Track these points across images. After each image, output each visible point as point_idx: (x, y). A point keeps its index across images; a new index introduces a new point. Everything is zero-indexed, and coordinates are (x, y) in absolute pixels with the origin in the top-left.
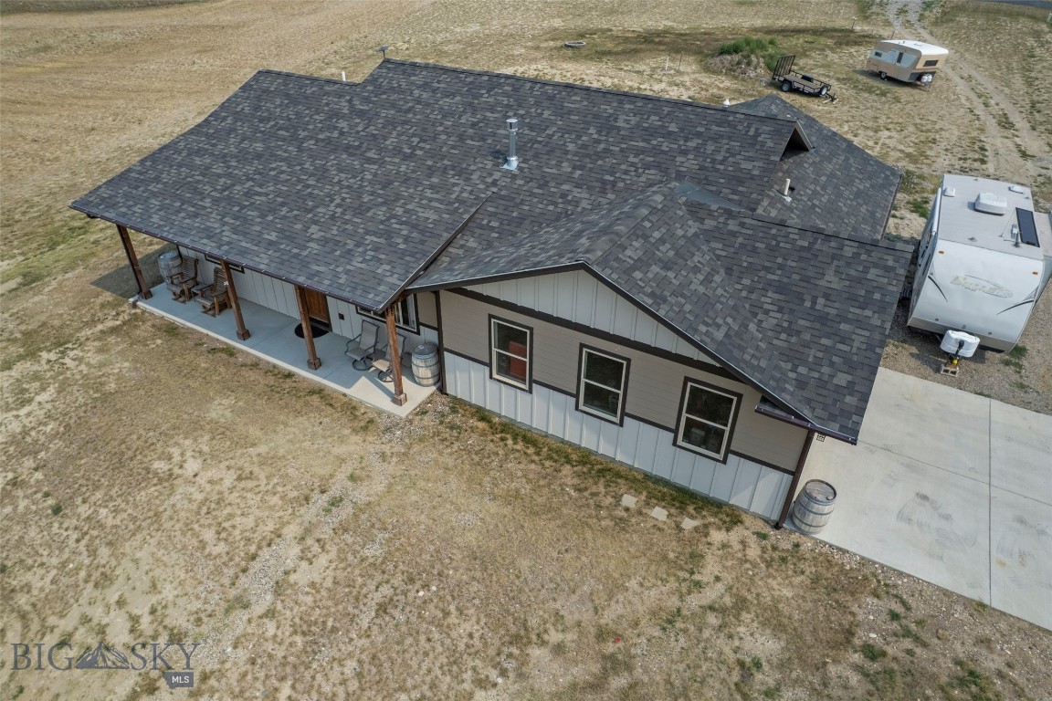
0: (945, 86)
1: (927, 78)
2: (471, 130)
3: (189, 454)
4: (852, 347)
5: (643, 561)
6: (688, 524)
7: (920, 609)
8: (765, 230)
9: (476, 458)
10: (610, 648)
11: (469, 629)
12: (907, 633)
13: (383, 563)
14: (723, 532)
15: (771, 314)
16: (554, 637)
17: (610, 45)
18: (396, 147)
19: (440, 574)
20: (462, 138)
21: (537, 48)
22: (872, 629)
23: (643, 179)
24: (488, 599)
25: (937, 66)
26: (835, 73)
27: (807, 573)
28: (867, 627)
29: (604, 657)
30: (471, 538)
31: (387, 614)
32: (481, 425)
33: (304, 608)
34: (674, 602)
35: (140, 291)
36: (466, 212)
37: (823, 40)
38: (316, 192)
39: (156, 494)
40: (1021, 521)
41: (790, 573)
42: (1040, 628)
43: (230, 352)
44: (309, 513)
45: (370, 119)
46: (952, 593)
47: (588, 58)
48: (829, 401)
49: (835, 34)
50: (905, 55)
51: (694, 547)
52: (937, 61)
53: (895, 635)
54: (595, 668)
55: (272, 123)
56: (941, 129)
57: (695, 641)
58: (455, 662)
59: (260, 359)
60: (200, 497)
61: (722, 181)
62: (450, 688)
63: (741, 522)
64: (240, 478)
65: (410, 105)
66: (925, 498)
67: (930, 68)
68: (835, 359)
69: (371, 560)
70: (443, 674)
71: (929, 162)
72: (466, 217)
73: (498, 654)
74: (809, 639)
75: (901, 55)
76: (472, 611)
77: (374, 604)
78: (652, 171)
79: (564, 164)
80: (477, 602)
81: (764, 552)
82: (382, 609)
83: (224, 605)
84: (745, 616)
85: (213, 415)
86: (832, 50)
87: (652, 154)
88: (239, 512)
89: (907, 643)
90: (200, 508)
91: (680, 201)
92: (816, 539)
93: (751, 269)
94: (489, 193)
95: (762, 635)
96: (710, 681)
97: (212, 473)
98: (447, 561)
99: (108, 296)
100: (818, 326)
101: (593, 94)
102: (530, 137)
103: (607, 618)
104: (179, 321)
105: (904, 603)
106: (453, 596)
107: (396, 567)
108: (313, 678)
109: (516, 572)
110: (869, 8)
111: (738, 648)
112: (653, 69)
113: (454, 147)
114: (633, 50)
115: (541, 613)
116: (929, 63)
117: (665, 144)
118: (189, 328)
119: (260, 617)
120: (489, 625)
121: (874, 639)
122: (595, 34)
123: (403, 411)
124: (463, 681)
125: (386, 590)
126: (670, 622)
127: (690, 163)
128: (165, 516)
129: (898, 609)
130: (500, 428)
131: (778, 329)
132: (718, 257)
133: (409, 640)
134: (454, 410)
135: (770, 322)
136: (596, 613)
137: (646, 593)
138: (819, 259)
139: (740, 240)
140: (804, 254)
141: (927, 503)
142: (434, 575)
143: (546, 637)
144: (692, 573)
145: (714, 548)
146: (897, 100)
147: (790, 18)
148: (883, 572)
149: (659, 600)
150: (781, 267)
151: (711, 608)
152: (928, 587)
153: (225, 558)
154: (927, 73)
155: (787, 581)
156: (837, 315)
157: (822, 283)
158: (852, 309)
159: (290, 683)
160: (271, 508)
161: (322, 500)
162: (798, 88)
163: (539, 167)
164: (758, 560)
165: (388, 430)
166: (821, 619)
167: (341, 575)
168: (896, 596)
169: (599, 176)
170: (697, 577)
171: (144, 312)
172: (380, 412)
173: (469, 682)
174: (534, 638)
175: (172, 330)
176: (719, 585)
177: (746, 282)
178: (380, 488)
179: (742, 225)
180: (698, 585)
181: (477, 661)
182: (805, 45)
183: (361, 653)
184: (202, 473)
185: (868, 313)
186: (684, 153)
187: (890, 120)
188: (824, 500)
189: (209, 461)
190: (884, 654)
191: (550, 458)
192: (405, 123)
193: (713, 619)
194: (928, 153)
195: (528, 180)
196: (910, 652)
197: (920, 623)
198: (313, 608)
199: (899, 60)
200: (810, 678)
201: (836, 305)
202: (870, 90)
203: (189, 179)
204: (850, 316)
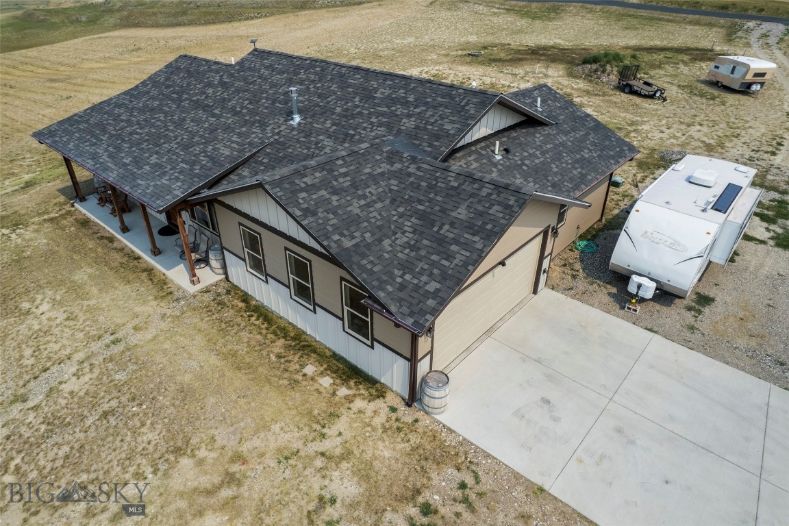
0: (775, 95)
1: (754, 87)
2: (282, 97)
3: (47, 300)
4: (452, 263)
5: (294, 412)
6: (343, 391)
7: (487, 483)
8: (433, 173)
9: (223, 326)
10: (235, 468)
11: (150, 438)
12: (465, 500)
13: (123, 385)
14: (366, 402)
15: (407, 234)
16: (202, 453)
17: (502, 55)
18: (233, 107)
19: (153, 399)
20: (274, 102)
21: (446, 55)
22: (438, 492)
23: (373, 134)
24: (174, 419)
25: (766, 77)
26: (679, 81)
27: (412, 442)
28: (435, 490)
29: (227, 473)
30: (187, 378)
31: (105, 418)
32: (241, 305)
33: (58, 407)
34: (299, 445)
35: (77, 196)
36: (250, 151)
37: (681, 56)
38: (170, 134)
39: (13, 322)
40: (619, 431)
41: (399, 440)
42: (579, 515)
43: (111, 239)
44: (95, 346)
45: (227, 88)
46: (522, 476)
47: (481, 63)
48: (415, 302)
49: (694, 52)
50: (737, 68)
51: (336, 409)
52: (766, 73)
53: (455, 500)
54: (217, 480)
55: (172, 89)
56: (750, 127)
57: (297, 475)
58: (129, 459)
59: (127, 246)
60: (36, 327)
61: (426, 137)
62: (117, 475)
63: (384, 397)
64: (68, 319)
65: (255, 79)
66: (547, 402)
67: (759, 79)
68: (435, 271)
69: (116, 382)
70: (118, 465)
71: (723, 151)
72: (248, 154)
73: (160, 458)
74: (383, 490)
75: (734, 68)
76: (160, 426)
77: (101, 411)
78: (382, 129)
79: (328, 122)
80: (166, 420)
81: (388, 421)
82: (105, 415)
83: (12, 398)
84: (344, 465)
85: (76, 278)
86: (686, 64)
87: (387, 116)
88: (54, 340)
89: (460, 508)
90: (33, 334)
91: (384, 150)
92: (435, 419)
93: (410, 201)
94: (272, 140)
95: (349, 481)
96: (291, 505)
97: (53, 314)
98: (163, 390)
99: (62, 199)
100: (435, 245)
101: (370, 73)
102: (316, 102)
103: (245, 448)
104: (92, 217)
105: (477, 478)
106: (153, 414)
107: (129, 389)
108: (38, 454)
109: (203, 406)
110: (735, 34)
111: (326, 486)
112: (527, 73)
113: (266, 108)
114: (518, 59)
115: (203, 435)
116: (757, 75)
117: (401, 109)
118: (96, 223)
119: (28, 409)
120: (165, 437)
121: (436, 500)
122: (496, 47)
123: (192, 289)
124: (127, 472)
125: (114, 403)
126: (287, 458)
127: (409, 124)
128: (10, 337)
129: (469, 480)
130: (252, 308)
131: (408, 245)
132: (391, 190)
133: (110, 439)
134: (228, 292)
135: (402, 240)
136: (240, 443)
137: (282, 435)
138: (460, 196)
139: (412, 179)
140: (451, 192)
141: (546, 406)
142: (149, 398)
143: (197, 452)
144: (324, 427)
145: (352, 412)
146: (723, 103)
147: (662, 39)
148: (475, 452)
149: (289, 441)
150: (430, 201)
151: (323, 454)
152: (505, 469)
153: (29, 368)
154: (755, 83)
155: (392, 446)
156: (453, 239)
157: (454, 214)
158: (466, 235)
159: (23, 455)
160: (75, 340)
161: (108, 339)
162: (637, 91)
163: (312, 123)
164: (379, 426)
165: (178, 300)
166: (402, 477)
167: (93, 389)
168: (474, 472)
169: (346, 131)
170: (324, 431)
171: (77, 209)
172: (179, 288)
173: (131, 473)
174: (189, 451)
175: (85, 223)
176: (339, 440)
177: (401, 210)
178: (150, 337)
179: (419, 169)
180: (323, 436)
181: (144, 460)
182: (664, 59)
183: (75, 442)
184: (47, 313)
185: (476, 239)
186: (409, 116)
187: (707, 118)
188: (435, 386)
189: (55, 306)
190: (436, 512)
191: (274, 333)
192: (246, 91)
193: (319, 462)
194: (727, 144)
195: (301, 131)
196: (458, 515)
197: (481, 495)
198: (63, 408)
199: (732, 72)
200: (367, 518)
201: (455, 231)
202: (702, 95)
203: (105, 122)
204: (462, 240)
